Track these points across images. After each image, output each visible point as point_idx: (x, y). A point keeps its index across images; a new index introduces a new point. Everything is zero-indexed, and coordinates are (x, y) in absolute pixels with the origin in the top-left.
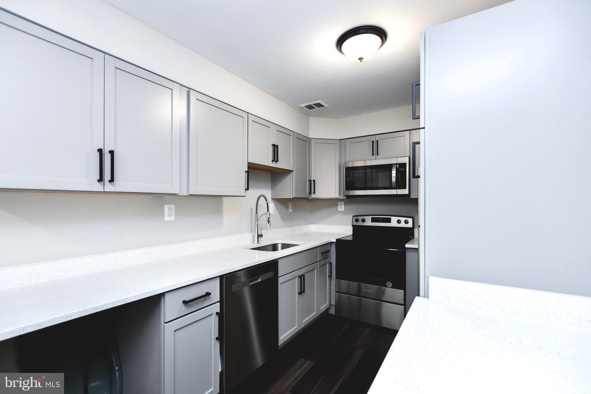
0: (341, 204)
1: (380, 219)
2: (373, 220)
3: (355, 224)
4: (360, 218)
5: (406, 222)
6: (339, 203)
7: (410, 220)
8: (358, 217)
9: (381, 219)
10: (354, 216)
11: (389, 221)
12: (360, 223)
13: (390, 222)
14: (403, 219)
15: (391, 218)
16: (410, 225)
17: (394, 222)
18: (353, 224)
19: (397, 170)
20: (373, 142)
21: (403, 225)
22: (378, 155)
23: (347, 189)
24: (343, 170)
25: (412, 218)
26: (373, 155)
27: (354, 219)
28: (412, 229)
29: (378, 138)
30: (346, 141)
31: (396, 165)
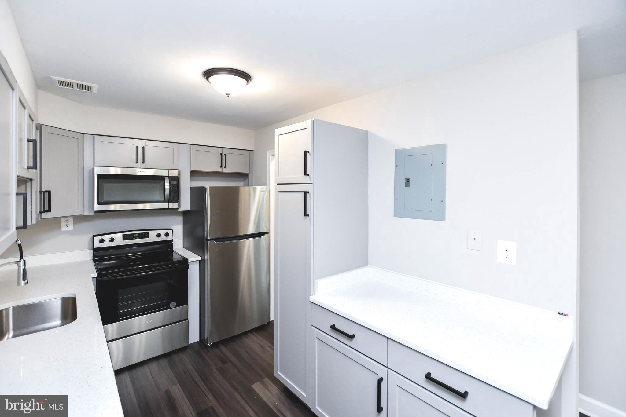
1: (135, 235)
2: (125, 238)
3: (97, 245)
4: (107, 238)
5: (167, 235)
6: (63, 222)
7: (170, 232)
8: (103, 237)
9: (137, 235)
10: (94, 236)
11: (146, 236)
12: (107, 244)
13: (148, 237)
14: (163, 233)
15: (148, 233)
16: (169, 238)
17: (153, 237)
18: (95, 247)
19: (170, 182)
20: (137, 147)
21: (163, 238)
22: (143, 162)
23: (99, 203)
24: (92, 176)
25: (171, 229)
26: (137, 162)
27: (97, 239)
28: (172, 240)
29: (143, 143)
30: (94, 137)
31: (168, 177)
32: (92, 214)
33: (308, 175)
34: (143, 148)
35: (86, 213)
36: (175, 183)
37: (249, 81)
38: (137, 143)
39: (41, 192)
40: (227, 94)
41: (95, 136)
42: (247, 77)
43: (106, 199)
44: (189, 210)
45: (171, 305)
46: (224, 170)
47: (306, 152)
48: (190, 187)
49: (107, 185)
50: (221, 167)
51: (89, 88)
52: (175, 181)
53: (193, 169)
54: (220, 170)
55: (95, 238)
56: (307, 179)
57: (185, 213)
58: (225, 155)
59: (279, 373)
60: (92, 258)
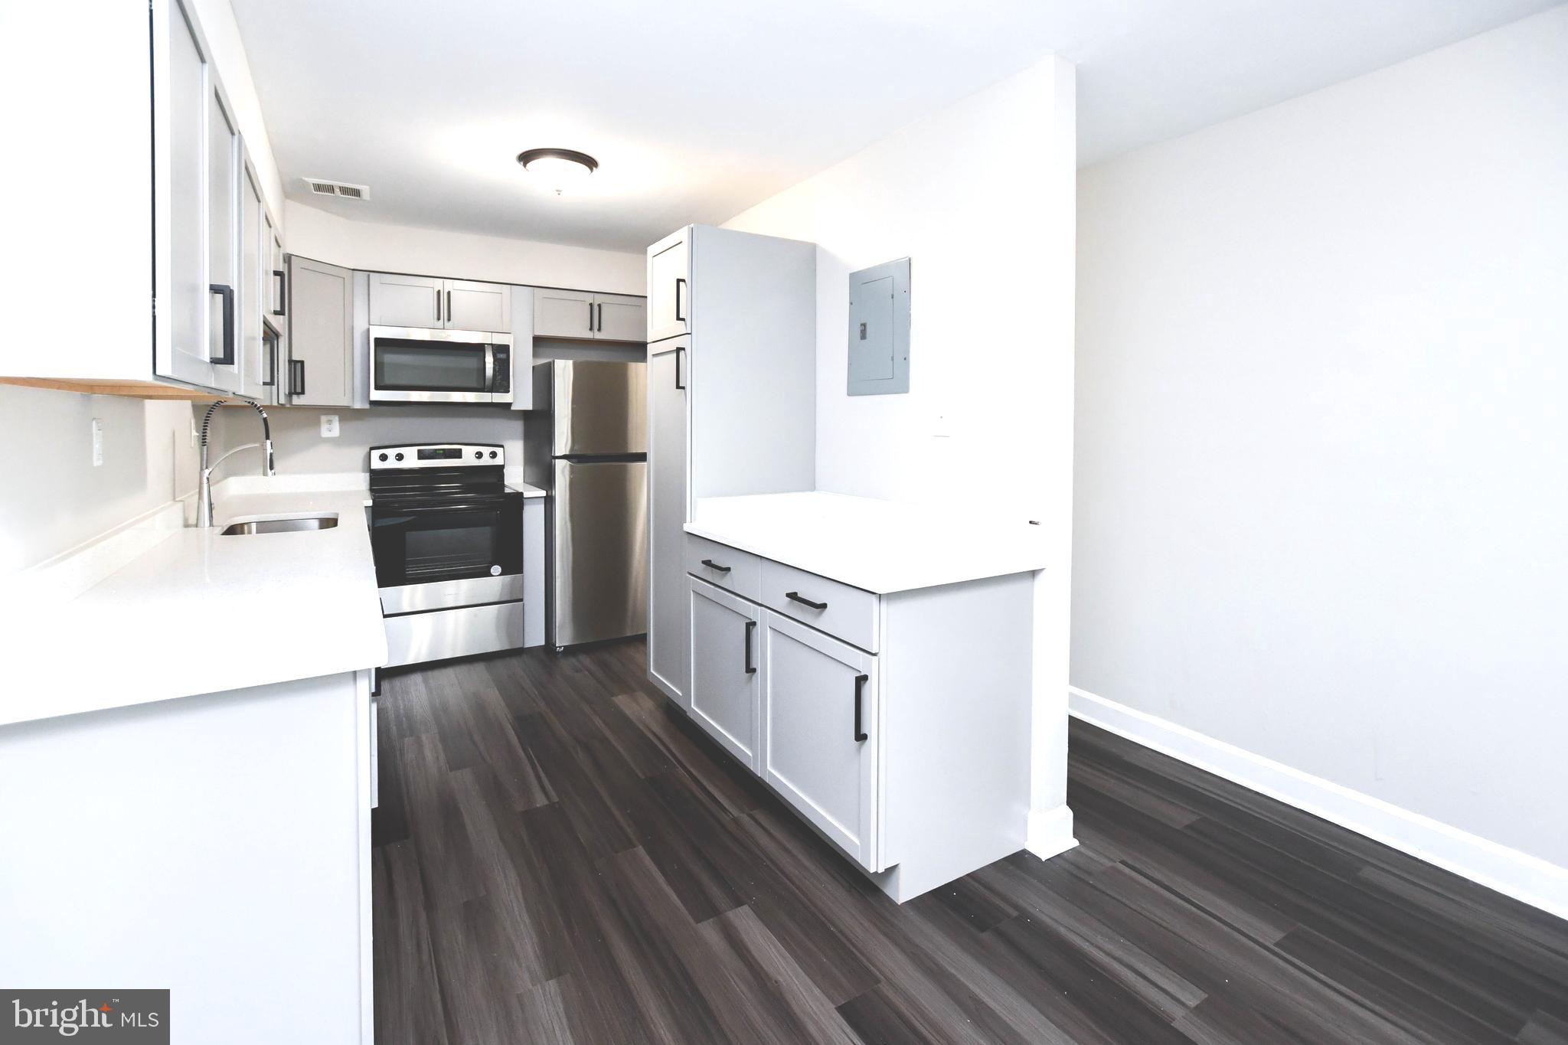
0: (330, 422)
1: (438, 452)
2: (422, 455)
3: (377, 464)
4: (391, 453)
5: (494, 455)
6: (324, 418)
7: (499, 451)
8: (385, 451)
9: (441, 452)
10: (372, 449)
11: (458, 454)
12: (392, 464)
13: (460, 456)
14: (486, 451)
15: (461, 450)
16: (499, 461)
17: (469, 457)
18: (372, 468)
19: (494, 356)
20: (439, 292)
21: (486, 461)
22: (449, 320)
23: (377, 388)
24: (366, 341)
25: (502, 446)
26: (439, 319)
27: (376, 454)
28: (502, 467)
29: (449, 285)
30: (369, 276)
31: (491, 347)
32: (367, 406)
33: (683, 320)
34: (449, 293)
35: (358, 405)
36: (502, 356)
37: (594, 169)
38: (438, 284)
39: (291, 361)
40: (557, 191)
41: (371, 274)
42: (590, 162)
43: (388, 381)
44: (531, 408)
45: (492, 570)
46: (598, 336)
47: (679, 281)
48: (533, 367)
49: (390, 358)
50: (591, 329)
51: (357, 193)
52: (502, 352)
53: (538, 333)
54: (588, 335)
55: (372, 451)
56: (680, 328)
57: (525, 415)
58: (599, 306)
59: (652, 671)
60: (368, 487)
